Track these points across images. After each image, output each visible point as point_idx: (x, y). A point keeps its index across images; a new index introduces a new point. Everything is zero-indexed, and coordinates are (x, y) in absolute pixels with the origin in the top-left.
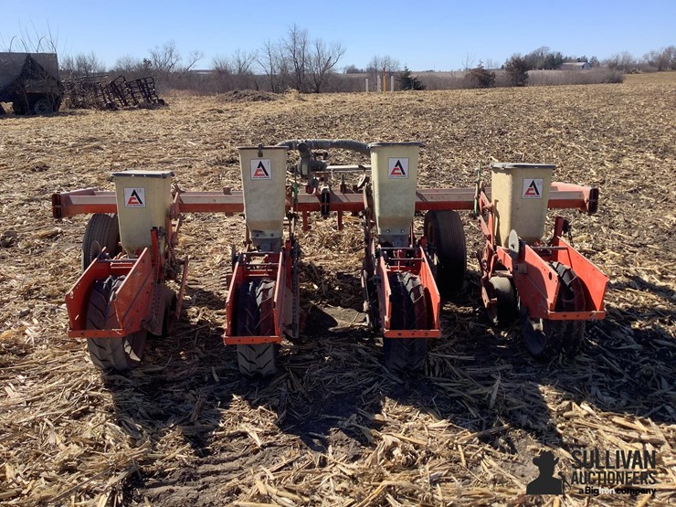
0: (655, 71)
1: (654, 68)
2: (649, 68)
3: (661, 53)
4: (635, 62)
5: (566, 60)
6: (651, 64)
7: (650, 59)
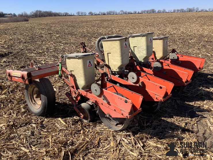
0: (34, 18)
1: (34, 17)
2: (33, 16)
3: (35, 12)
4: (28, 15)
5: (5, 14)
6: (33, 15)
7: (32, 14)
